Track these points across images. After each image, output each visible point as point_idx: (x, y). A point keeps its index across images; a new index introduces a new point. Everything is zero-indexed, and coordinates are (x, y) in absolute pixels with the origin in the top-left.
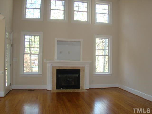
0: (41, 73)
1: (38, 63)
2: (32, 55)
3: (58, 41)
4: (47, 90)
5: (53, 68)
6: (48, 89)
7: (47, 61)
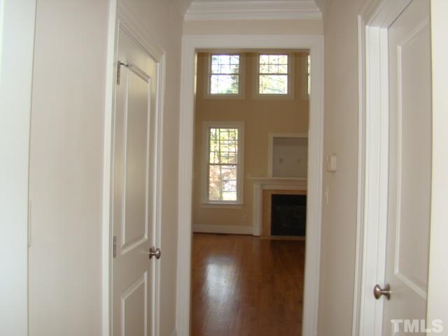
0: (242, 203)
1: (235, 183)
2: (223, 167)
3: (274, 138)
4: (252, 235)
5: (264, 192)
6: (254, 234)
7: (253, 178)
